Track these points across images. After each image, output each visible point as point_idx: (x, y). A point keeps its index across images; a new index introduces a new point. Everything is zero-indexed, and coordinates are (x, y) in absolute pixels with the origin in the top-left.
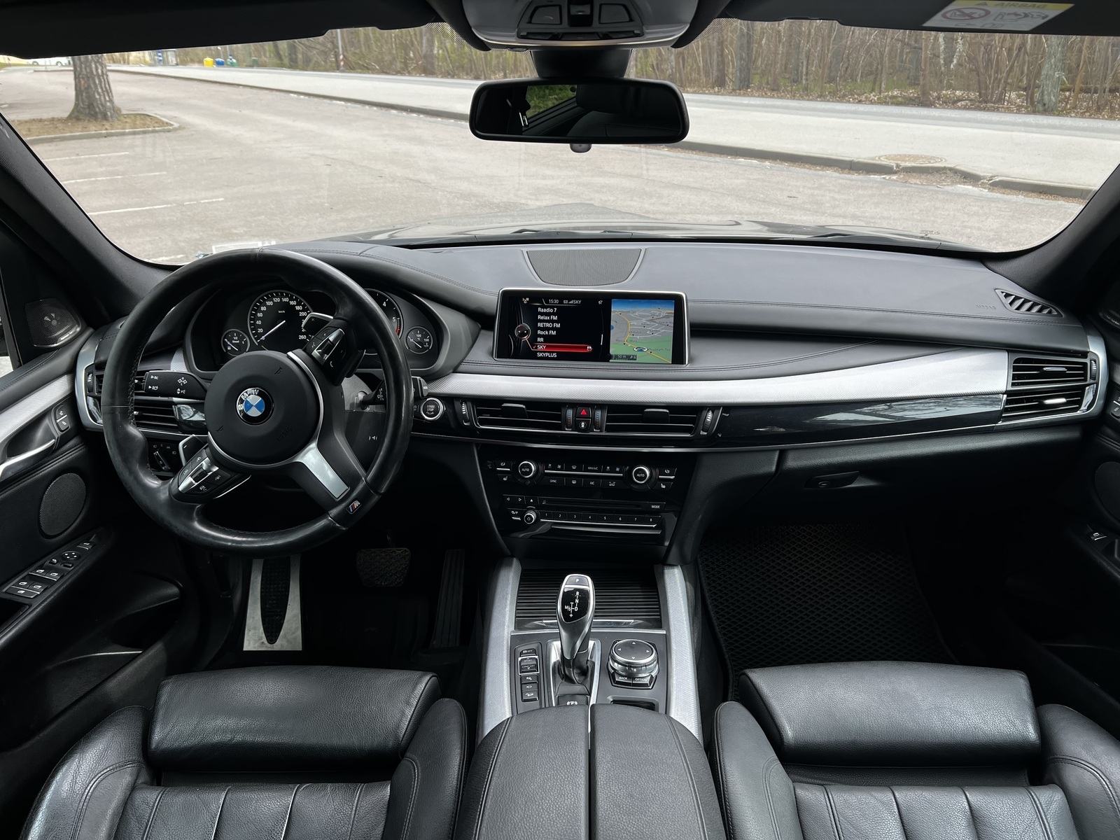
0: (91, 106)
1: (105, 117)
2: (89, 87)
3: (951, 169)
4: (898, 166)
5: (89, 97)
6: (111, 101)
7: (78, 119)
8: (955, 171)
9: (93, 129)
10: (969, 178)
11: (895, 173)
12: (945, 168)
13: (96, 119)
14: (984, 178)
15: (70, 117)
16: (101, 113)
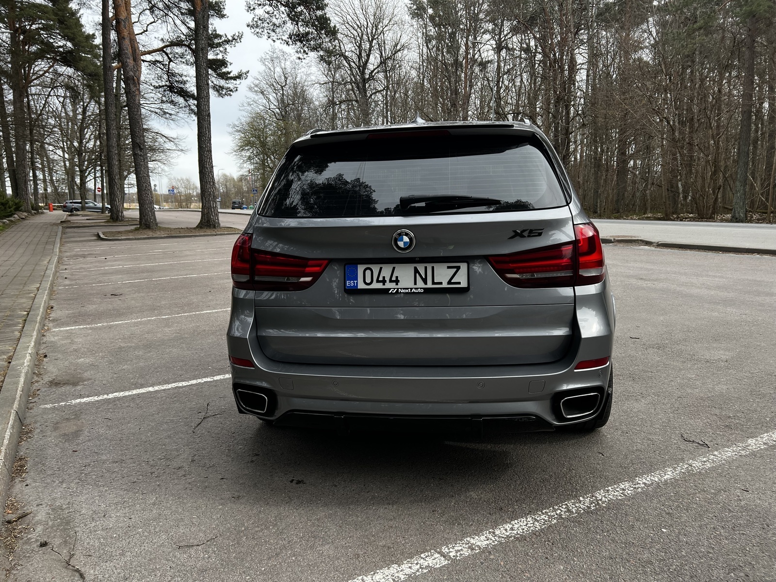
0: (208, 221)
1: (214, 227)
2: (209, 212)
3: (641, 240)
4: (614, 239)
5: (207, 218)
6: (218, 219)
7: (201, 228)
8: (642, 241)
9: (209, 232)
10: (648, 243)
11: (613, 242)
12: (638, 240)
13: (210, 228)
14: (654, 243)
15: (197, 227)
16: (213, 224)
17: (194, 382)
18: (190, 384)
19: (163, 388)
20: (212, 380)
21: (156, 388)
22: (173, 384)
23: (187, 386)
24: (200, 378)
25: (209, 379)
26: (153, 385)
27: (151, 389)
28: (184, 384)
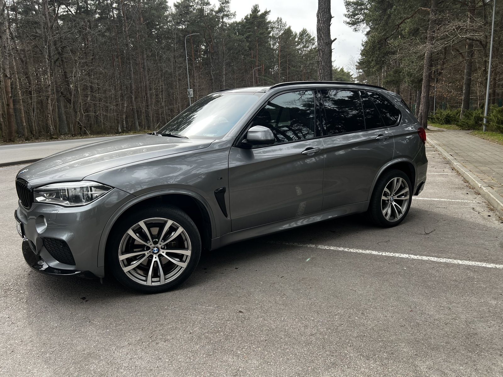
17: (425, 258)
18: (428, 257)
19: (451, 260)
20: (410, 255)
21: (456, 262)
22: (441, 261)
23: (431, 256)
24: (419, 260)
25: (412, 256)
26: (459, 265)
27: (460, 262)
28: (432, 259)
